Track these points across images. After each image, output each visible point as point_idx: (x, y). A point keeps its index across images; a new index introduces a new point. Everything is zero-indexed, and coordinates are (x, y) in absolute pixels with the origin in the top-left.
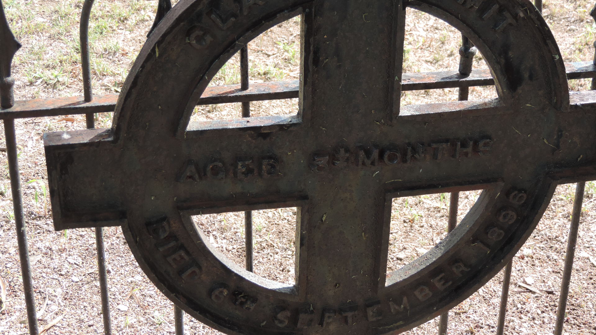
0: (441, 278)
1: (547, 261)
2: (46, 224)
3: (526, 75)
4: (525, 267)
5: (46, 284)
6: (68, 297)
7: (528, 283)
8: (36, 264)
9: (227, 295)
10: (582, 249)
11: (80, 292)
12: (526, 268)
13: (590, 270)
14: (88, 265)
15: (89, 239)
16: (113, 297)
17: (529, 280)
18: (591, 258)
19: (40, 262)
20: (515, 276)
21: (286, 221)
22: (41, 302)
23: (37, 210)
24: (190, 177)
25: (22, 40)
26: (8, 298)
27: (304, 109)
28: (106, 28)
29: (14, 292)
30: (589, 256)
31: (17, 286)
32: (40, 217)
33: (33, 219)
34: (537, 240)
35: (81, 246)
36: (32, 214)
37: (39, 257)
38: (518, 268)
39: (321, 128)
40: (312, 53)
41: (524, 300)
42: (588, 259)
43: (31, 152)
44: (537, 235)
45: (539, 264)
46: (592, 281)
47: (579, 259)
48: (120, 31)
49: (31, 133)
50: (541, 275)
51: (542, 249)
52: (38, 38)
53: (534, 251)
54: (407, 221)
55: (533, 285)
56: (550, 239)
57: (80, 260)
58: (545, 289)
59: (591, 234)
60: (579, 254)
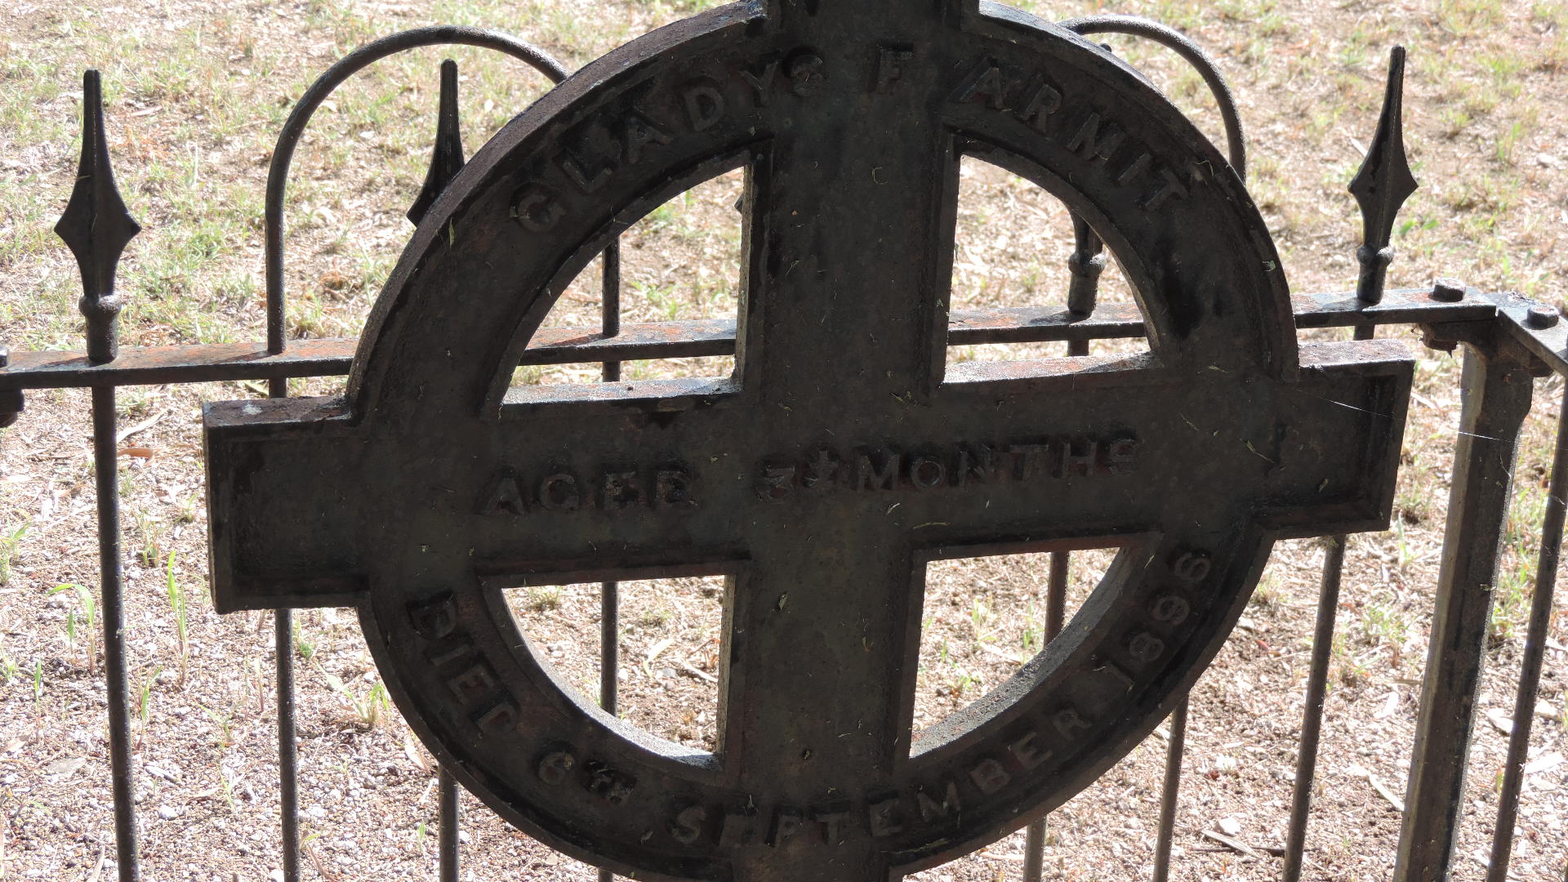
0: (1030, 743)
1: (1271, 784)
2: (94, 688)
3: (1209, 304)
4: (1219, 797)
5: (98, 821)
6: (152, 853)
7: (1227, 830)
8: (72, 779)
9: (572, 767)
10: (1354, 760)
11: (179, 841)
12: (1221, 799)
13: (1370, 806)
14: (196, 781)
15: (197, 723)
16: (258, 853)
17: (1230, 825)
18: (1373, 779)
19: (82, 773)
20: (1196, 817)
21: (661, 690)
22: (89, 863)
23: (73, 656)
24: (506, 505)
25: (15, 267)
26: (9, 852)
27: (747, 364)
28: (219, 243)
29: (23, 839)
30: (1369, 773)
31: (30, 827)
32: (78, 673)
33: (61, 678)
34: (1247, 737)
35: (179, 739)
36: (59, 664)
37: (80, 763)
38: (1204, 799)
39: (781, 405)
40: (766, 245)
41: (1216, 867)
42: (1366, 780)
43: (50, 526)
44: (1247, 726)
45: (1252, 791)
46: (1375, 829)
47: (1345, 779)
48: (252, 251)
49: (47, 482)
50: (1256, 815)
51: (1260, 757)
52: (53, 262)
53: (1241, 762)
54: (946, 692)
55: (1237, 837)
56: (1278, 735)
57: (177, 770)
58: (1265, 845)
59: (1374, 726)
60: (1345, 770)
